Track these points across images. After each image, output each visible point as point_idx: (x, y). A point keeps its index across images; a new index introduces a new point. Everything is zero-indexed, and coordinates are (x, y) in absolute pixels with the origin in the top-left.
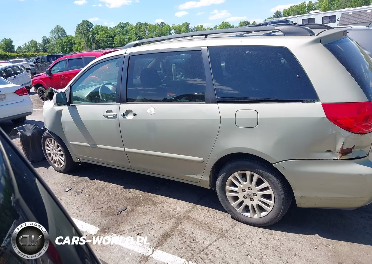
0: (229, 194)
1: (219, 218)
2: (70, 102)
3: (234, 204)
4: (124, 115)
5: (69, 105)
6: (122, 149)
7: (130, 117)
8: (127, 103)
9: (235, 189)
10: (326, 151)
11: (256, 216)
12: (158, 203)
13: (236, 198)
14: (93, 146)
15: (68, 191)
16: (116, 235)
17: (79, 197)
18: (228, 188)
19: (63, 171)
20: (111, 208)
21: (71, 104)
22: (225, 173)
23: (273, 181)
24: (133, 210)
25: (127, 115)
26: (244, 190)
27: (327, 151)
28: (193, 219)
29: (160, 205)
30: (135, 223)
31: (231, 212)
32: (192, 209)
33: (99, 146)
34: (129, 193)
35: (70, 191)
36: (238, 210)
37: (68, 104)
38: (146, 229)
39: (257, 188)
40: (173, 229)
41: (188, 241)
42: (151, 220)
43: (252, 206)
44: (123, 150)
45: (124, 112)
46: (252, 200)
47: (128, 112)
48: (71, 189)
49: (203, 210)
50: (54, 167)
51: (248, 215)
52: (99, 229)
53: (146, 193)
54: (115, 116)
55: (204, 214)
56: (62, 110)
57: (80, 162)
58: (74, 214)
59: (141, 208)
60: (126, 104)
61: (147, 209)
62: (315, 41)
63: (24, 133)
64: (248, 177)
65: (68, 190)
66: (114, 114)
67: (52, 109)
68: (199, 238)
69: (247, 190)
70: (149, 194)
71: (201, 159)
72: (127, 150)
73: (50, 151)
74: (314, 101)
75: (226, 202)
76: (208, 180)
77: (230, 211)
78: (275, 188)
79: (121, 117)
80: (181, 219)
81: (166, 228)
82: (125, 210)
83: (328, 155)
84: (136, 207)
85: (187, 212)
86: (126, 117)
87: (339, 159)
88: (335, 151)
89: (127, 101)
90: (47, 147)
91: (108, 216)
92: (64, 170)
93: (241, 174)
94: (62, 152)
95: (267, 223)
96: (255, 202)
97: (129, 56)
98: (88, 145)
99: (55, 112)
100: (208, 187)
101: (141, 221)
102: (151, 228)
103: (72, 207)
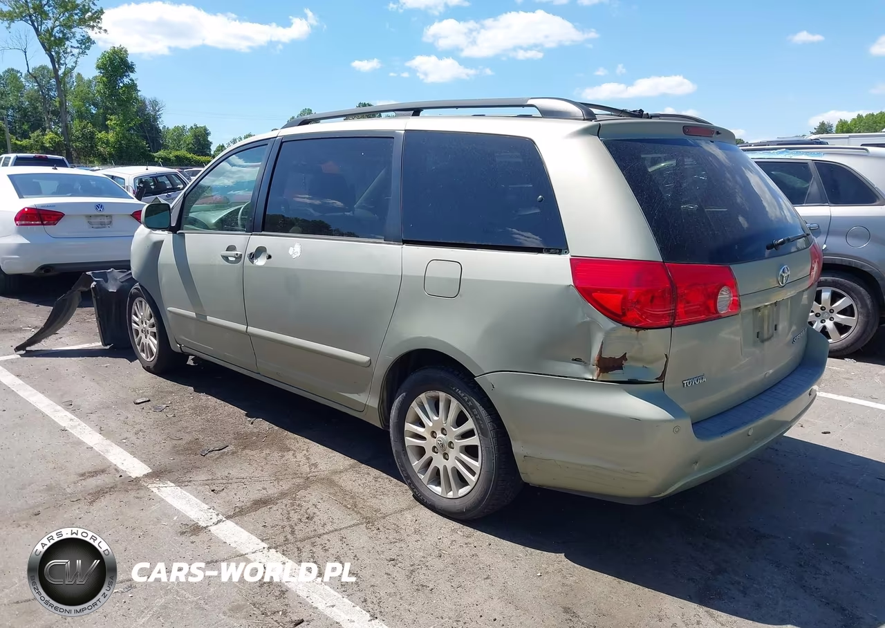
0: (410, 441)
1: (389, 491)
2: (179, 225)
3: (416, 464)
4: (253, 256)
5: (176, 233)
6: (242, 327)
7: (261, 262)
8: (263, 233)
9: (420, 430)
10: (573, 360)
11: (450, 495)
12: (289, 450)
13: (421, 451)
14: (201, 317)
15: (139, 403)
16: (173, 484)
17: (154, 416)
18: (409, 427)
19: (153, 370)
20: (197, 443)
21: (180, 230)
22: (404, 394)
23: (478, 417)
24: (233, 453)
25: (257, 258)
26: (434, 434)
27: (575, 360)
28: (336, 485)
29: (291, 453)
30: (221, 472)
31: (409, 481)
32: (346, 470)
33: (209, 319)
34: (250, 425)
35: (144, 404)
36: (422, 477)
37: (173, 230)
38: (235, 486)
39: (454, 430)
40: (283, 495)
41: (295, 517)
42: (256, 474)
43: (445, 468)
44: (245, 330)
45: (253, 250)
46: (446, 456)
47: (260, 251)
48: (149, 401)
49: (368, 474)
50: (142, 361)
51: (438, 490)
52: (151, 471)
53: (281, 430)
54: (239, 258)
55: (364, 481)
56: (162, 242)
57: (180, 351)
58: (124, 441)
59: (253, 453)
60: (260, 235)
61: (263, 455)
62: (586, 132)
63: (103, 286)
64: (441, 405)
65: (142, 401)
66: (237, 254)
67: (147, 237)
68: (321, 517)
69: (439, 435)
70: (286, 432)
71: (365, 359)
72: (252, 330)
73: (138, 325)
74: (560, 253)
75: (403, 457)
76: (376, 406)
77: (408, 477)
78: (483, 433)
79: (247, 259)
80: (312, 482)
81: (273, 491)
82: (219, 450)
83: (575, 369)
84: (244, 448)
85: (335, 472)
86: (255, 261)
87: (597, 380)
88: (590, 361)
89: (263, 230)
90: (134, 317)
91: (182, 454)
92: (155, 366)
93: (432, 397)
94: (154, 330)
95: (468, 511)
96: (451, 463)
97: (282, 143)
98: (193, 314)
99: (150, 244)
100: (378, 424)
101: (234, 472)
102: (245, 486)
103: (129, 430)
